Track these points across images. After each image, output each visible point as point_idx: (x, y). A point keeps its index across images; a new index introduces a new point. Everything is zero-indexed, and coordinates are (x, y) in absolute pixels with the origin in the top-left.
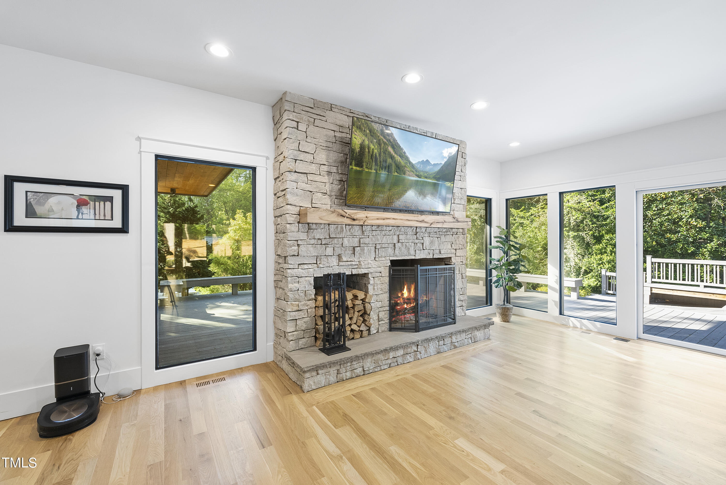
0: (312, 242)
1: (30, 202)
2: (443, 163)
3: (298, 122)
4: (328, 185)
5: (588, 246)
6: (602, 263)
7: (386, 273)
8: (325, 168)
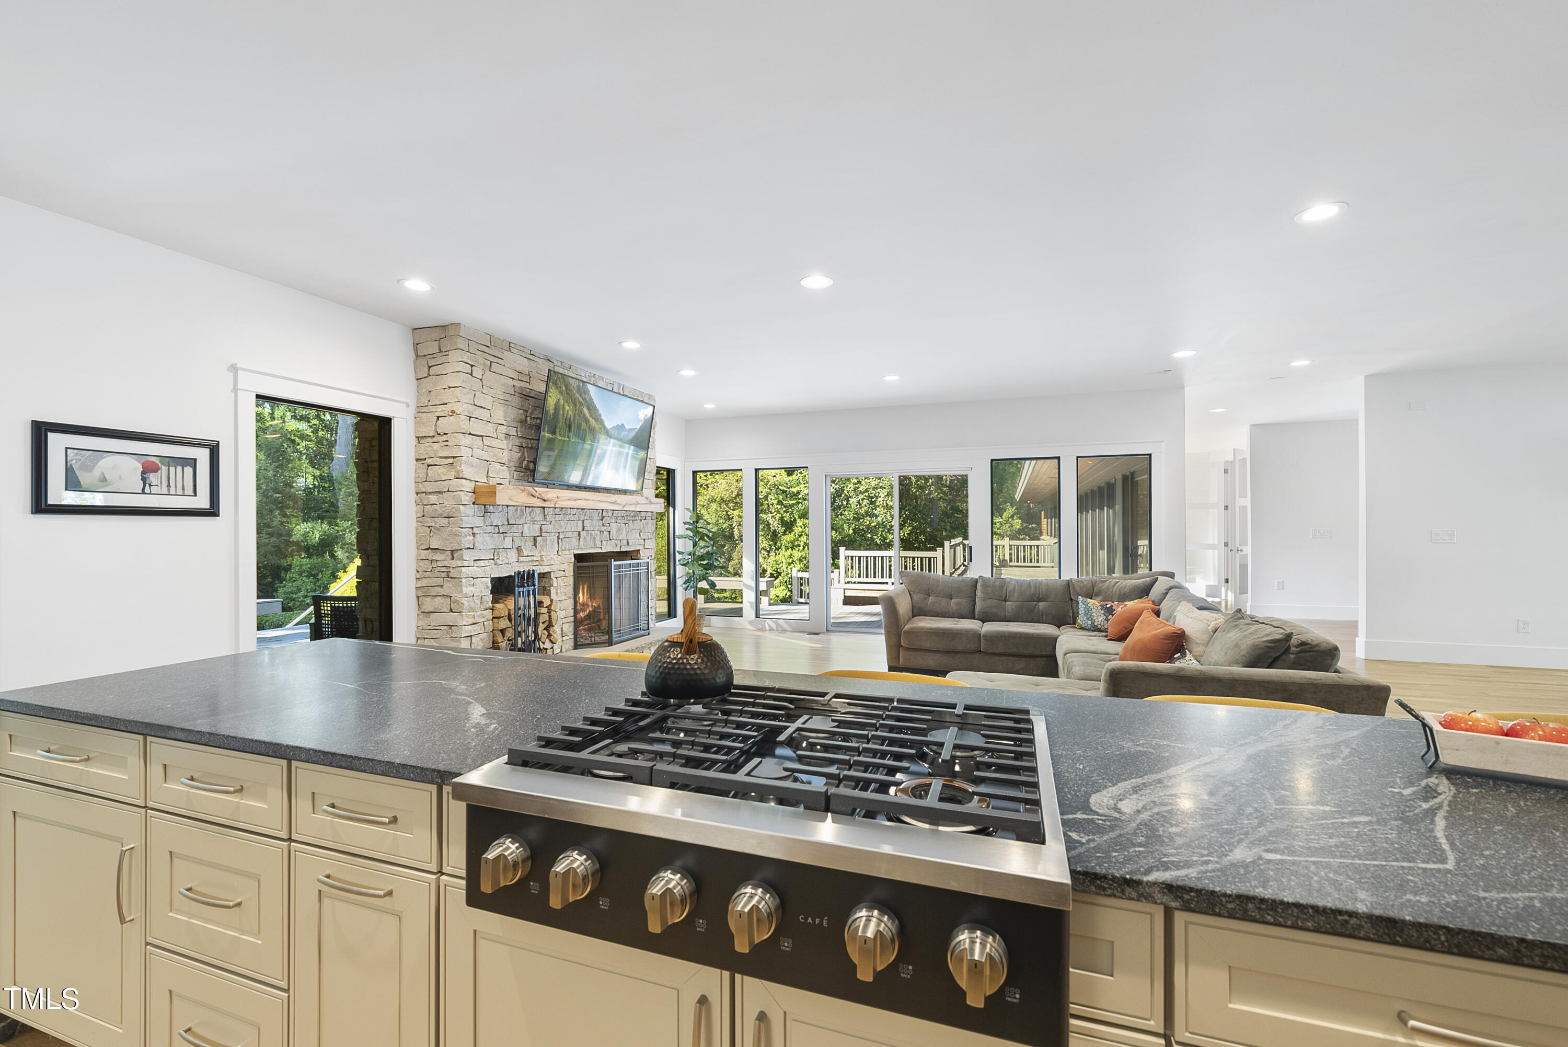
0: (490, 529)
1: (71, 465)
2: (638, 428)
3: (472, 366)
4: (506, 452)
5: (775, 536)
6: (792, 563)
7: (570, 572)
8: (503, 429)
